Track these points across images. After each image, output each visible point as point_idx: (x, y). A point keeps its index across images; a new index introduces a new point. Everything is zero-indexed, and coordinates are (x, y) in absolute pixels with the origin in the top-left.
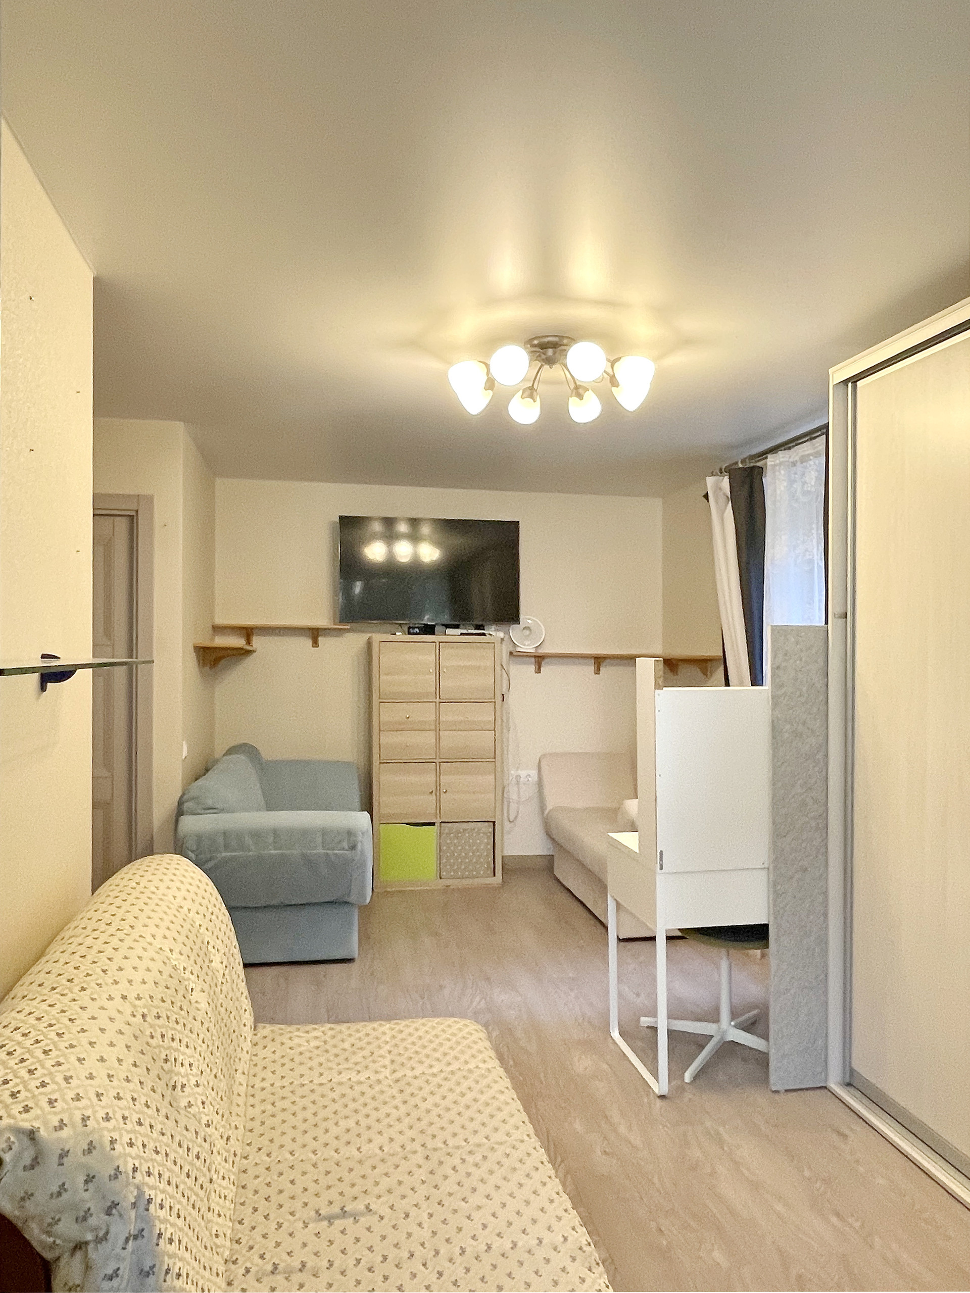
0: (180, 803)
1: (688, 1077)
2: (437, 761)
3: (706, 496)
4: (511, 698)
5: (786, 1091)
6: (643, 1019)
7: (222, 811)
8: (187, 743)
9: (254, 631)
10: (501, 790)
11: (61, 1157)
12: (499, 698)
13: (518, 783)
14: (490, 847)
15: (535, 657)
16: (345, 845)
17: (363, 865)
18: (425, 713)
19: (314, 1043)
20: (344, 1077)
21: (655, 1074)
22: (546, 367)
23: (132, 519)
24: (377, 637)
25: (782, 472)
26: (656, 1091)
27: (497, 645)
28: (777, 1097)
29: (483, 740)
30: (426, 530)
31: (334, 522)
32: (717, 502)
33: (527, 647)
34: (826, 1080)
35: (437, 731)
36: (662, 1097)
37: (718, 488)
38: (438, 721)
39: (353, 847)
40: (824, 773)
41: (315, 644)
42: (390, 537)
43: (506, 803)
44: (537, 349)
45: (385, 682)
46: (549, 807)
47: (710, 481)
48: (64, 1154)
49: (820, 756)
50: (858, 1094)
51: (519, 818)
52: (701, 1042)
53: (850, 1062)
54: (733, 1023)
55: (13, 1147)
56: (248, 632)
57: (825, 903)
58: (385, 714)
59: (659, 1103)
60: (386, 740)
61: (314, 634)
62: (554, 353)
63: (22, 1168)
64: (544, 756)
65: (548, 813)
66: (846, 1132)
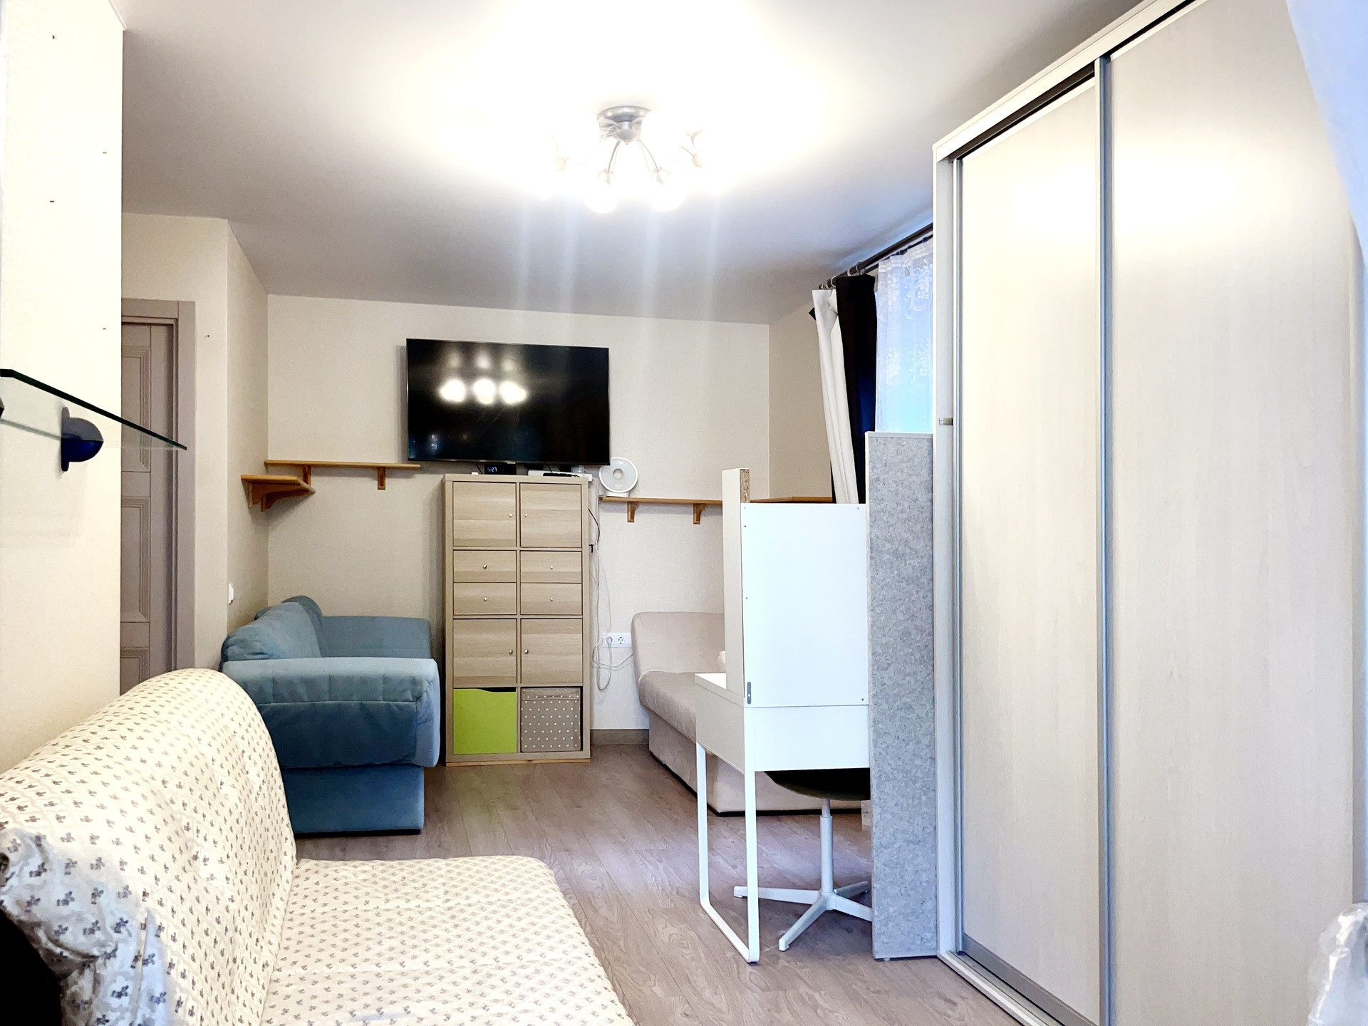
0: (225, 647)
1: (783, 944)
2: (519, 617)
3: (812, 313)
4: (603, 550)
5: (892, 959)
6: (736, 888)
7: (270, 657)
8: (234, 587)
9: (312, 469)
10: (589, 654)
11: (68, 865)
12: (586, 549)
13: (609, 646)
14: (577, 716)
15: (628, 502)
16: (409, 695)
17: (429, 719)
18: (503, 563)
19: (363, 876)
20: (391, 905)
21: (745, 940)
22: (623, 143)
23: (171, 329)
24: (450, 477)
25: (895, 280)
26: (746, 957)
27: (585, 487)
28: (881, 964)
29: (570, 595)
30: (509, 365)
31: (402, 347)
32: (825, 320)
33: (619, 492)
34: (937, 948)
35: (518, 583)
36: (752, 963)
37: (826, 304)
38: (518, 571)
39: (418, 698)
40: (929, 599)
41: (381, 485)
42: (469, 374)
43: (595, 670)
44: (611, 122)
45: (460, 527)
46: (643, 673)
47: (817, 295)
48: (70, 865)
49: (924, 580)
50: (971, 963)
51: (609, 687)
52: (797, 910)
53: (963, 929)
54: (835, 890)
55: (19, 849)
56: (306, 470)
57: (932, 745)
58: (461, 564)
59: (749, 969)
60: (462, 594)
61: (381, 474)
62: (630, 127)
63: (28, 875)
64: (637, 616)
65: (642, 679)
66: (956, 999)
